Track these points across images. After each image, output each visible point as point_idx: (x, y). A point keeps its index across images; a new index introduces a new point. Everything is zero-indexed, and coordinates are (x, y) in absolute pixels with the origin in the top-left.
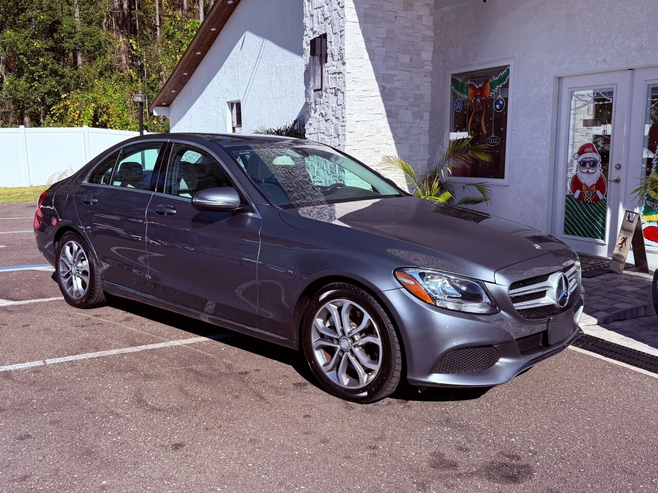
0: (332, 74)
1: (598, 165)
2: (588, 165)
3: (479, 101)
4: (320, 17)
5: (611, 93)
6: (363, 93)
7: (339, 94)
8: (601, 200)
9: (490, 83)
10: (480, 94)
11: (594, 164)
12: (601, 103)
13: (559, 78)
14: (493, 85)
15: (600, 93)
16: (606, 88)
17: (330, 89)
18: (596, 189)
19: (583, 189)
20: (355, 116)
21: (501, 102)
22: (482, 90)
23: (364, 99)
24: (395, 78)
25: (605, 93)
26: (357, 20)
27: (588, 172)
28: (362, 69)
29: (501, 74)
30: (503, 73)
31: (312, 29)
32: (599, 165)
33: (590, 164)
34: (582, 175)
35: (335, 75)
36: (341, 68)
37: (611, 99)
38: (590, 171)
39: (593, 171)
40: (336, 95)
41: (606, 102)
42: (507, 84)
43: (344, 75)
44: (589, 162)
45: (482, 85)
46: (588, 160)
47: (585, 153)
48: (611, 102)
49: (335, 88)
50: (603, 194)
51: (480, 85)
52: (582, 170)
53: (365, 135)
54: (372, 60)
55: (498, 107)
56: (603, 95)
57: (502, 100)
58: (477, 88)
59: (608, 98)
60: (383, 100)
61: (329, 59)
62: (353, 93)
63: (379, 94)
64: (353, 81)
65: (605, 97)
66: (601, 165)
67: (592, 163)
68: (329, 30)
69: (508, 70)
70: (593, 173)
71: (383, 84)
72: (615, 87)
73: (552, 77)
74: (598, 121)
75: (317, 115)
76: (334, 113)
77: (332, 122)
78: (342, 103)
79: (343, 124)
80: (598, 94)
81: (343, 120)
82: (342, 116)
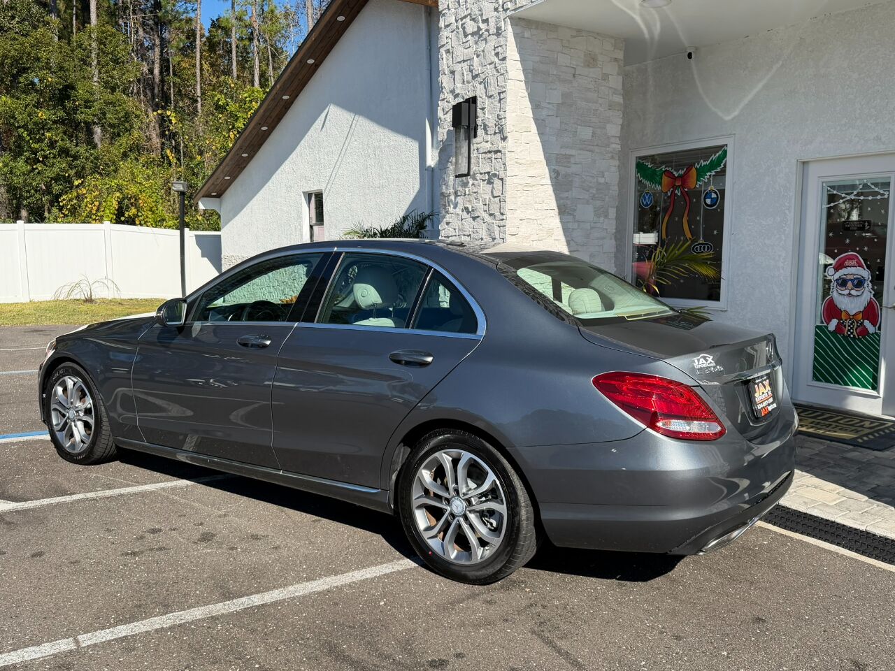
0: (485, 153)
1: (866, 285)
2: (850, 284)
3: (679, 194)
4: (465, 74)
5: (887, 185)
6: (529, 181)
7: (496, 181)
8: (872, 334)
9: (696, 169)
10: (680, 184)
11: (859, 283)
12: (870, 198)
13: (803, 162)
14: (701, 172)
15: (869, 184)
16: (880, 177)
17: (481, 174)
18: (864, 318)
19: (843, 317)
20: (518, 211)
21: (714, 196)
22: (684, 178)
23: (530, 189)
24: (572, 160)
25: (876, 185)
26: (522, 78)
27: (850, 294)
28: (528, 146)
29: (714, 157)
30: (717, 155)
31: (452, 92)
32: (868, 286)
33: (853, 284)
34: (841, 298)
35: (489, 155)
36: (501, 145)
37: (886, 193)
38: (853, 292)
39: (859, 293)
40: (490, 182)
41: (879, 197)
42: (723, 172)
43: (505, 154)
44: (852, 280)
45: (683, 172)
46: (849, 277)
47: (846, 267)
48: (886, 196)
49: (488, 173)
50: (875, 326)
51: (681, 172)
52: (840, 292)
53: (532, 238)
54: (542, 134)
55: (708, 201)
56: (873, 187)
57: (715, 193)
58: (676, 175)
59: (881, 192)
60: (555, 191)
61: (480, 132)
62: (516, 180)
63: (549, 182)
64: (516, 163)
65: (876, 189)
66: (870, 284)
67: (856, 282)
68: (480, 92)
69: (725, 152)
70: (858, 296)
71: (557, 168)
72: (893, 175)
73: (794, 161)
74: (866, 224)
75: (458, 210)
76: (486, 208)
77: (484, 220)
78: (500, 194)
79: (502, 223)
80: (865, 186)
81: (502, 217)
82: (500, 212)
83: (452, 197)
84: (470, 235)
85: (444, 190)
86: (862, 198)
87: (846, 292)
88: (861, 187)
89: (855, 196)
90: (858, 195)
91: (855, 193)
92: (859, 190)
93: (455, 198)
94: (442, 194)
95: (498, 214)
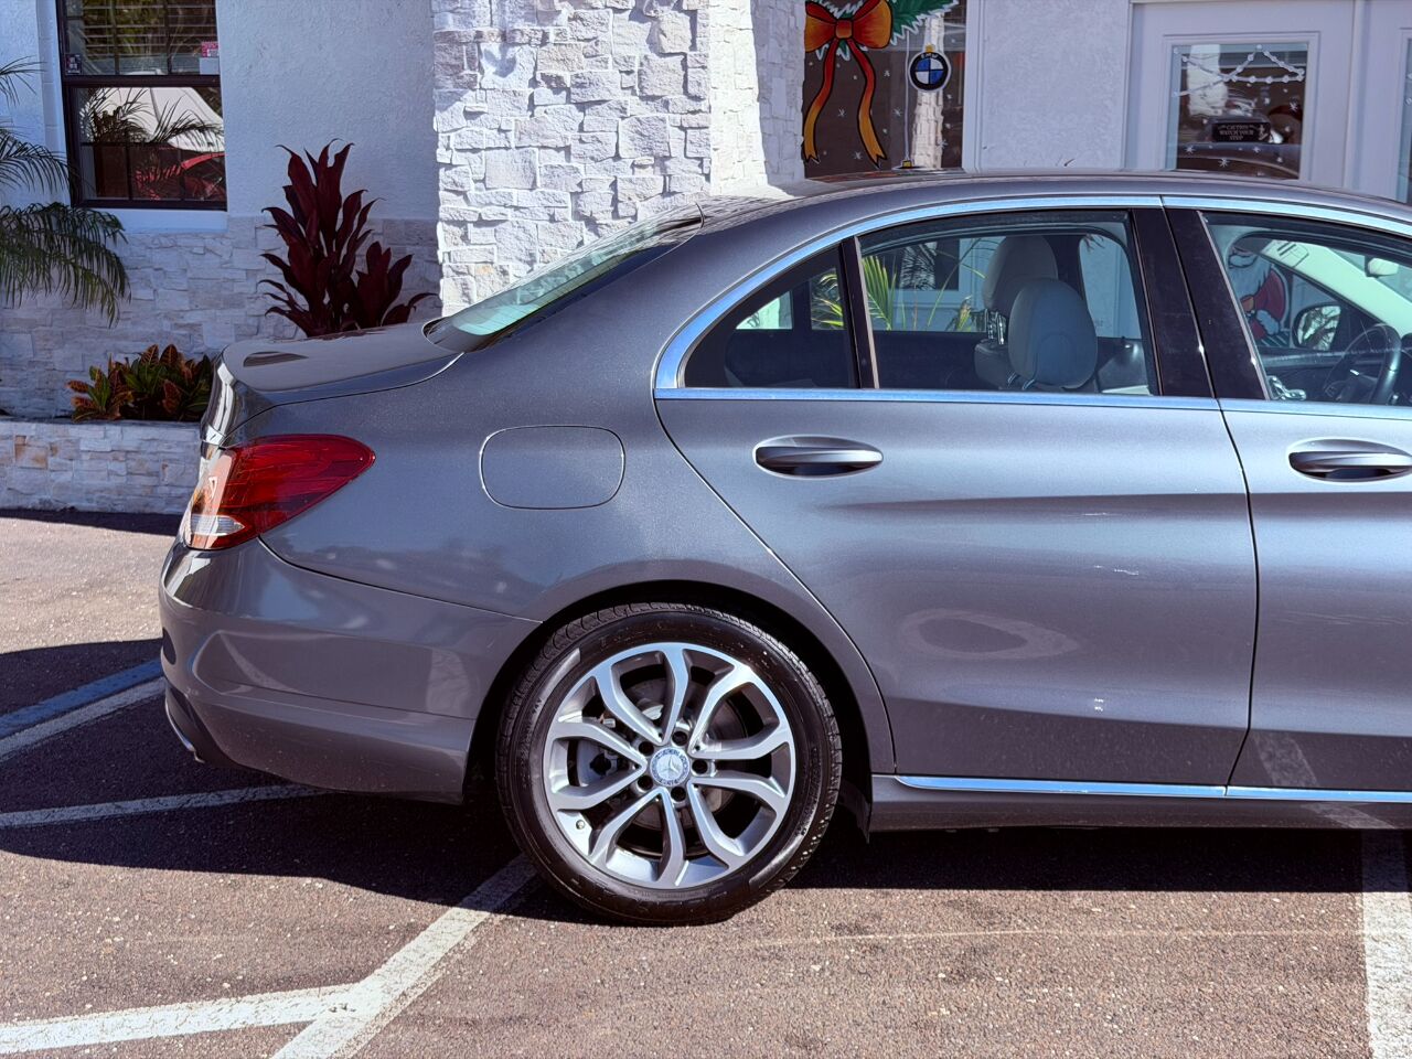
3: (847, 58)
5: (1300, 57)
6: (730, 18)
7: (667, 15)
8: (1274, 335)
9: (889, 4)
10: (849, 35)
12: (1269, 80)
13: (1135, 5)
14: (901, 12)
15: (1267, 54)
16: (1287, 41)
18: (1256, 308)
21: (937, 64)
22: (857, 23)
23: (730, 38)
25: (1280, 55)
37: (1300, 72)
40: (640, 17)
41: (1286, 79)
45: (855, 9)
48: (1299, 78)
50: (1278, 320)
51: (850, 9)
56: (1274, 59)
57: (940, 58)
58: (838, 15)
59: (1291, 69)
62: (718, 17)
65: (1281, 64)
70: (1245, 266)
72: (1313, 40)
74: (1262, 129)
75: (518, 81)
76: (632, 80)
77: (624, 110)
78: (686, 49)
79: (693, 120)
80: (1259, 56)
81: (692, 105)
82: (686, 92)
83: (493, 46)
84: (567, 149)
85: (451, 24)
86: (1253, 79)
88: (1251, 58)
89: (1239, 74)
90: (1247, 72)
91: (1239, 69)
92: (1245, 65)
93: (503, 49)
94: (450, 39)
95: (677, 97)
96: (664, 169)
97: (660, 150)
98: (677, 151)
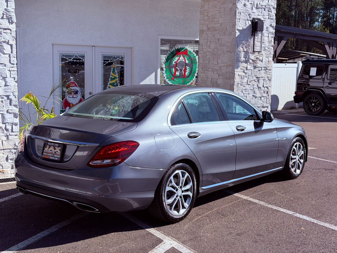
1: (79, 93)
5: (83, 57)
11: (76, 92)
12: (78, 61)
13: (53, 44)
15: (77, 56)
16: (81, 53)
19: (71, 106)
27: (73, 97)
33: (74, 93)
34: (70, 99)
37: (83, 59)
38: (74, 96)
39: (76, 96)
41: (81, 61)
46: (72, 90)
47: (71, 87)
48: (83, 61)
52: (69, 96)
56: (79, 57)
59: (82, 59)
65: (80, 58)
67: (75, 92)
70: (76, 97)
72: (86, 54)
73: (51, 43)
74: (77, 70)
80: (76, 56)
81: (12, 66)
82: (10, 62)
86: (75, 61)
87: (72, 96)
88: (74, 56)
89: (72, 60)
90: (74, 59)
91: (72, 59)
95: (8, 64)
96: (5, 80)
97: (4, 76)
98: (8, 76)
